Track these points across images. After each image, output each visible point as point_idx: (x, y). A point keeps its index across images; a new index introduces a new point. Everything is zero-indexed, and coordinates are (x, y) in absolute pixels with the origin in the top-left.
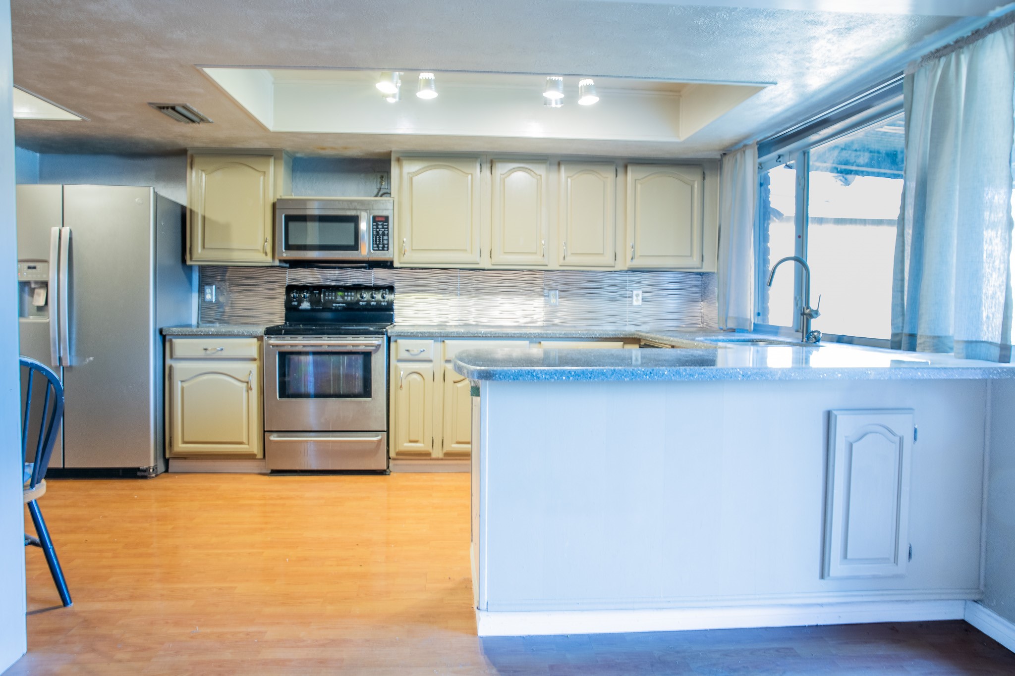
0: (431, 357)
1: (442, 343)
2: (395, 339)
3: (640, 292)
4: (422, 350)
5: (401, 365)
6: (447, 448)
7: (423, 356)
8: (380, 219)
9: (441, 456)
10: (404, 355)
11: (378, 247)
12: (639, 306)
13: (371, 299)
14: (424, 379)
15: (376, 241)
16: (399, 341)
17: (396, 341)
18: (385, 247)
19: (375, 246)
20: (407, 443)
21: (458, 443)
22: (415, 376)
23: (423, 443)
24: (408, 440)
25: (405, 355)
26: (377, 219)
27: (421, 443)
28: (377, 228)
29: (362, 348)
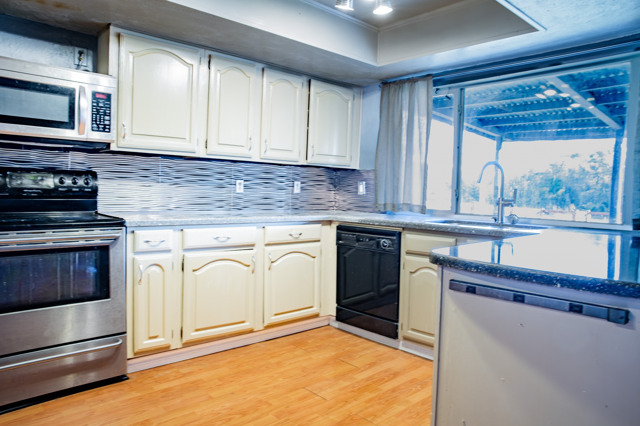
0: (171, 247)
1: (180, 233)
2: (132, 229)
3: (299, 183)
4: (162, 240)
5: (139, 258)
6: (186, 338)
7: (162, 246)
8: (101, 96)
9: (180, 346)
10: (142, 246)
11: (98, 127)
12: (297, 194)
13: (73, 185)
14: (164, 271)
15: (96, 121)
16: (138, 232)
17: (133, 232)
18: (106, 128)
19: (95, 125)
20: (146, 340)
21: (197, 330)
22: (155, 268)
23: (164, 337)
24: (147, 337)
25: (145, 247)
26: (98, 96)
27: (161, 338)
28: (98, 106)
29: (97, 242)
